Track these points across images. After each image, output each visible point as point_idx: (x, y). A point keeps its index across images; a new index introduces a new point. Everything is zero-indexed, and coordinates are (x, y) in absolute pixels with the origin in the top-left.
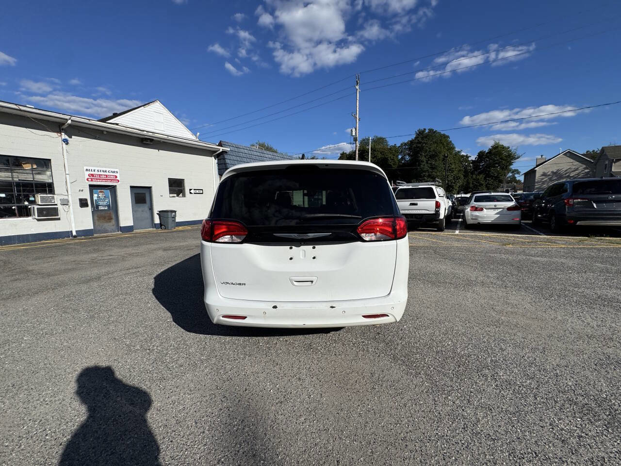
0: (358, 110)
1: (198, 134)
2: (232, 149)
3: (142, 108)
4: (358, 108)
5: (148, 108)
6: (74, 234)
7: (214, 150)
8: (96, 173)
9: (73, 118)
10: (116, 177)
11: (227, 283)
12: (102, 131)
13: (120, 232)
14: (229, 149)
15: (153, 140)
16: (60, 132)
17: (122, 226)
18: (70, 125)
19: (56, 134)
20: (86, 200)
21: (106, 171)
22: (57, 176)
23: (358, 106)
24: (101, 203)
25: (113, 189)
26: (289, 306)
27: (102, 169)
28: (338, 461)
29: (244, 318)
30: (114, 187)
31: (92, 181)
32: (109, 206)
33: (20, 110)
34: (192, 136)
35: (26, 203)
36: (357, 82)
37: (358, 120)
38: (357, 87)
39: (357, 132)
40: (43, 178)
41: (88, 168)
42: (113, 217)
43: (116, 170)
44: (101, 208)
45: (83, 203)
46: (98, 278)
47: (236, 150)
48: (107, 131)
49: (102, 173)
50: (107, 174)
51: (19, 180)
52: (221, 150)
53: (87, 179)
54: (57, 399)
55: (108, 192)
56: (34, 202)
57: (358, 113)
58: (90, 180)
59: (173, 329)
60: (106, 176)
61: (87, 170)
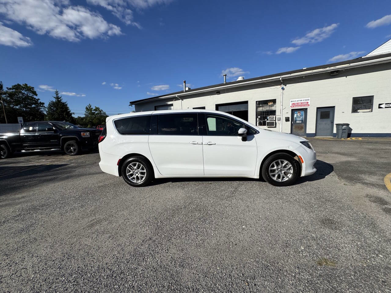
8: (296, 102)
9: (282, 77)
10: (308, 103)
12: (302, 77)
16: (281, 85)
17: (307, 133)
18: (283, 80)
19: (279, 86)
20: (289, 118)
21: (302, 100)
22: (277, 107)
24: (298, 119)
25: (305, 110)
27: (300, 100)
31: (293, 107)
32: (302, 121)
33: (263, 81)
35: (266, 120)
40: (273, 108)
41: (292, 100)
42: (304, 127)
43: (308, 99)
44: (298, 122)
45: (287, 120)
48: (305, 76)
49: (300, 102)
50: (303, 101)
51: (266, 110)
53: (291, 107)
55: (303, 113)
60: (302, 103)
61: (291, 101)
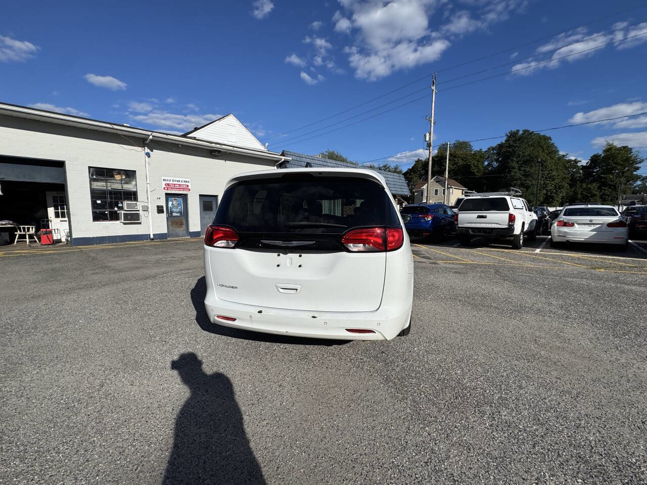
0: (433, 112)
1: (267, 144)
2: (295, 158)
3: (218, 121)
4: (433, 110)
5: (222, 121)
6: (152, 237)
7: (275, 159)
8: (171, 182)
9: (154, 134)
10: (188, 186)
11: (223, 285)
12: (178, 145)
13: (189, 237)
14: (291, 159)
15: (220, 151)
16: (144, 147)
17: (191, 231)
18: (151, 140)
19: (140, 148)
20: (162, 207)
21: (179, 181)
22: (140, 186)
23: (433, 108)
24: (174, 210)
25: (184, 197)
26: (273, 312)
27: (176, 179)
28: (277, 468)
29: (234, 320)
30: (186, 195)
31: (168, 190)
32: (180, 212)
33: (113, 129)
34: (261, 146)
35: (116, 209)
36: (433, 81)
37: (432, 124)
38: (434, 88)
39: (432, 137)
40: (129, 187)
41: (165, 178)
42: (184, 222)
43: (187, 180)
44: (174, 214)
45: (160, 210)
46: (155, 277)
47: (298, 158)
48: (182, 145)
49: (176, 183)
50: (180, 183)
51: (112, 189)
52: (283, 160)
54: (81, 372)
55: (180, 200)
56: (121, 208)
57: (433, 116)
58: (166, 189)
59: (193, 326)
60: (180, 185)
61: (164, 180)
